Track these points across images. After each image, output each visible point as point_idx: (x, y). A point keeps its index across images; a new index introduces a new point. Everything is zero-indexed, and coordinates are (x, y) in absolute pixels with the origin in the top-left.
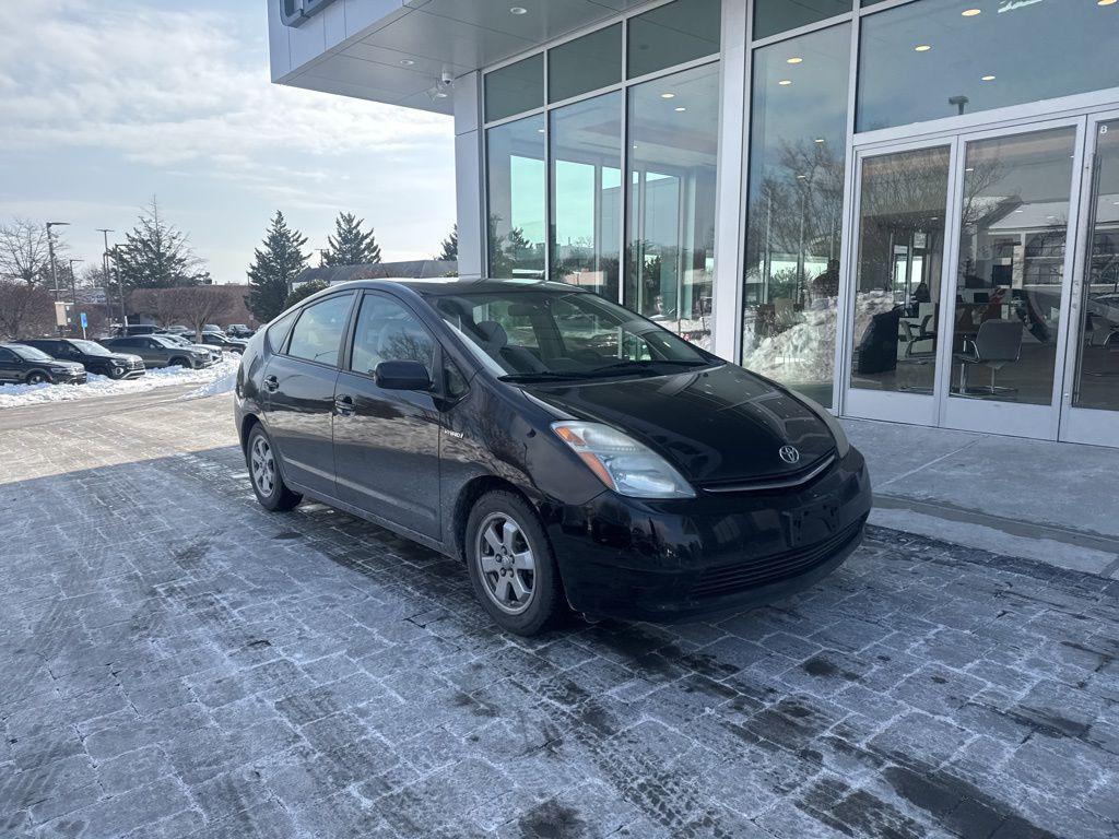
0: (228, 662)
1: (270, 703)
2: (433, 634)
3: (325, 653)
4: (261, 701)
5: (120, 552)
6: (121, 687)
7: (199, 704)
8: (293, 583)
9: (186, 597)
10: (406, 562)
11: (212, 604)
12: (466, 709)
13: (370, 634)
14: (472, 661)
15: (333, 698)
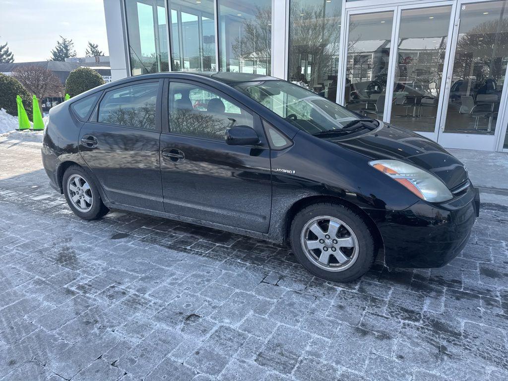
0: (186, 336)
1: (251, 361)
2: (288, 289)
3: (242, 315)
4: (244, 362)
5: (7, 263)
6: (130, 375)
7: (203, 374)
8: (163, 269)
9: (99, 292)
10: (217, 244)
11: (124, 293)
12: (369, 338)
13: (252, 296)
14: (332, 304)
15: (286, 347)
